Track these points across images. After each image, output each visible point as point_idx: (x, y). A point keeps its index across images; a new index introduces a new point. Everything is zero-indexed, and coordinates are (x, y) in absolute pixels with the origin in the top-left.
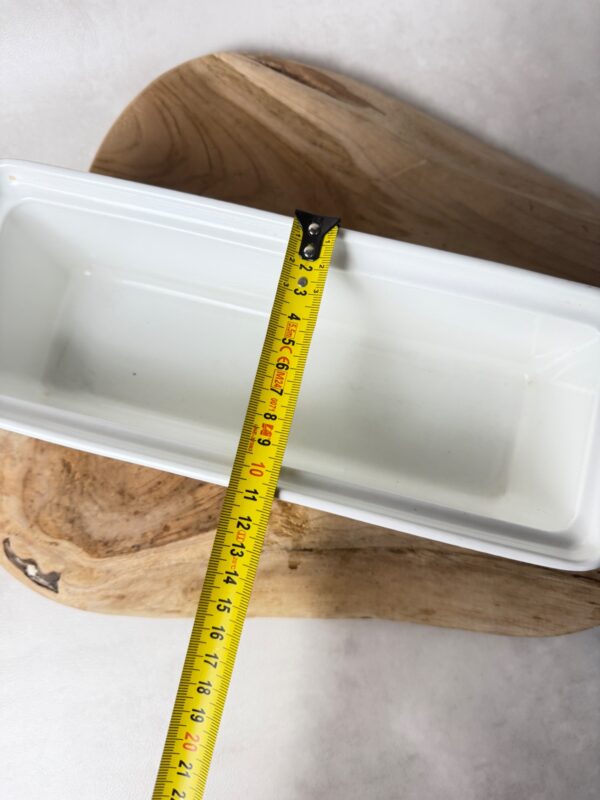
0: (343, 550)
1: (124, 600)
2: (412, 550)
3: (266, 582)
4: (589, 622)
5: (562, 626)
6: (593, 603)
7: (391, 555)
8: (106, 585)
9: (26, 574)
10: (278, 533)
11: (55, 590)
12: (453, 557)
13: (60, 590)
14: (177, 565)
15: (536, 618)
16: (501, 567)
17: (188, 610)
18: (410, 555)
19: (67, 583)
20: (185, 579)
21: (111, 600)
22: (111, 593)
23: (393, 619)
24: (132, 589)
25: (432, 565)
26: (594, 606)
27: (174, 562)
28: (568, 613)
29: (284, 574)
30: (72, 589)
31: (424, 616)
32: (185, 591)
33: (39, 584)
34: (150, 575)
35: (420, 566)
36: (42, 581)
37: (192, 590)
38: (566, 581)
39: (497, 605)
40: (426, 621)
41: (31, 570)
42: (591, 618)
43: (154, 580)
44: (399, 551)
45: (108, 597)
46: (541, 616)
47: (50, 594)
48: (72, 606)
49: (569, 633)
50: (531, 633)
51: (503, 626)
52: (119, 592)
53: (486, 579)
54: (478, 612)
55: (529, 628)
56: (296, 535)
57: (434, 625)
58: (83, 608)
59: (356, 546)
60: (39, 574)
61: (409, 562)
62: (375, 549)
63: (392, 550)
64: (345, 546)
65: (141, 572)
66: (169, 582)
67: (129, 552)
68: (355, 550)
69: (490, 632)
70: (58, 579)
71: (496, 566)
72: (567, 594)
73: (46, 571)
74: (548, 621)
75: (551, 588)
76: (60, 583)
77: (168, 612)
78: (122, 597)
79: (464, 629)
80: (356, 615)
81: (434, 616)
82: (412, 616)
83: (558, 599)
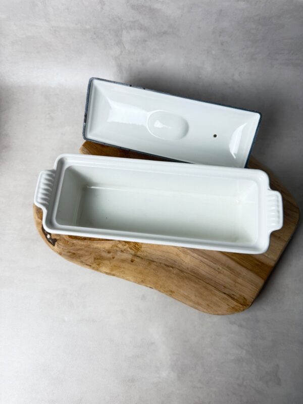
0: (150, 260)
1: (74, 255)
2: (172, 267)
3: (122, 264)
4: (225, 312)
5: (217, 312)
6: (228, 305)
7: (165, 267)
8: (71, 248)
9: (46, 237)
10: (131, 248)
11: (54, 245)
12: (185, 274)
13: (56, 245)
14: (96, 248)
15: (208, 305)
16: (200, 282)
17: (93, 266)
18: (171, 269)
19: (58, 244)
20: (97, 254)
21: (71, 254)
22: (72, 251)
23: (159, 291)
24: (79, 252)
25: (177, 275)
27: (95, 247)
28: (219, 306)
29: (129, 263)
30: (60, 246)
31: (170, 293)
32: (95, 259)
33: (49, 241)
34: (86, 249)
35: (173, 274)
36: (50, 241)
37: (97, 259)
38: (220, 294)
39: (196, 296)
40: (170, 295)
41: (48, 236)
42: (227, 311)
43: (87, 251)
44: (168, 266)
45: (70, 252)
46: (210, 305)
47: (51, 246)
48: (57, 252)
49: (218, 315)
50: (205, 311)
51: (196, 305)
52: (74, 252)
53: (194, 285)
54: (189, 297)
55: (204, 308)
56: (136, 251)
57: (173, 297)
58: (60, 254)
59: (155, 260)
60: (51, 238)
61: (170, 271)
62: (160, 263)
63: (166, 265)
64: (151, 259)
65: (83, 247)
66: (91, 253)
67: (82, 239)
68: (154, 261)
69: (191, 306)
70: (56, 241)
71: (198, 281)
72: (220, 299)
73: (53, 238)
74: (212, 308)
75: (215, 295)
76: (56, 243)
77: (87, 265)
78: (74, 254)
79: (183, 302)
80: (148, 285)
81: (174, 294)
82: (167, 292)
83: (216, 300)
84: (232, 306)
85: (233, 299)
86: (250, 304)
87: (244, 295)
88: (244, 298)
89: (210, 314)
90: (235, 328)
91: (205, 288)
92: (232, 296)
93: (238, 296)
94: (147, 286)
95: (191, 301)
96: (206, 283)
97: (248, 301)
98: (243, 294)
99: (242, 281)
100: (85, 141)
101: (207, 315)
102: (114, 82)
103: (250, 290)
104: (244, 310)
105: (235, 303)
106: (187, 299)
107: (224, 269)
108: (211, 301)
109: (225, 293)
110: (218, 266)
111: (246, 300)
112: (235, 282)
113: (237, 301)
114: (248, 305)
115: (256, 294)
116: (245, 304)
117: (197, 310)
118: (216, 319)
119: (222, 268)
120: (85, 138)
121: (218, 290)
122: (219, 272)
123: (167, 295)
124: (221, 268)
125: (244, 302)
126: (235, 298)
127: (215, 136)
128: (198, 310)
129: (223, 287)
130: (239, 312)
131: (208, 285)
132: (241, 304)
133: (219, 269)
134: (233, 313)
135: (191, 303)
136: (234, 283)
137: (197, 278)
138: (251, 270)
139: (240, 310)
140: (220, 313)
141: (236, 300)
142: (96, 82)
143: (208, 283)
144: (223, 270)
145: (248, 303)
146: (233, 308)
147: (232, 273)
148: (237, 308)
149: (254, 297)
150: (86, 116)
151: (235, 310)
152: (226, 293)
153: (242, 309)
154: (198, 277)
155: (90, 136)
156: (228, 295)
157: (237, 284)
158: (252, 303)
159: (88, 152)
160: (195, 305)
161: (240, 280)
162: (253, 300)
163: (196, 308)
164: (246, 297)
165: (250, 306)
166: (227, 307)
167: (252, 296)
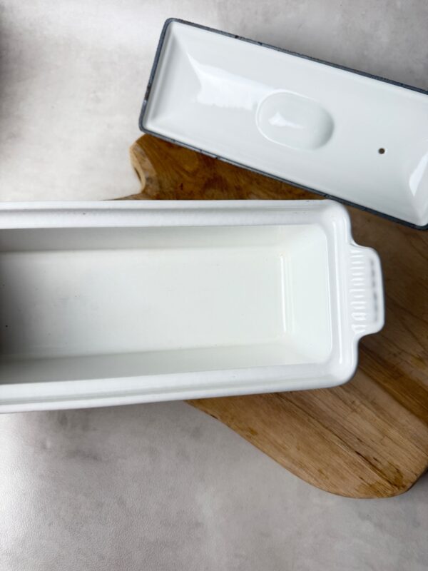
4: (353, 491)
5: (335, 487)
6: (362, 478)
12: (285, 401)
15: (320, 471)
16: (311, 423)
23: (229, 426)
26: (362, 481)
28: (343, 478)
31: (249, 434)
38: (350, 453)
39: (299, 449)
40: (248, 438)
42: (358, 491)
46: (324, 471)
49: (337, 494)
50: (312, 481)
53: (299, 426)
54: (285, 448)
55: (312, 476)
57: (253, 443)
69: (286, 467)
71: (309, 420)
72: (347, 464)
74: (327, 478)
75: (338, 453)
80: (208, 410)
81: (255, 437)
82: (242, 430)
83: (339, 464)
84: (371, 482)
85: (374, 467)
86: (409, 485)
87: (399, 464)
88: (398, 471)
89: (321, 489)
90: (367, 528)
91: (320, 435)
92: (373, 461)
93: (385, 464)
94: (207, 412)
95: (287, 456)
96: (323, 426)
97: (404, 477)
98: (396, 462)
99: (397, 434)
100: (142, 134)
101: (314, 491)
102: (208, 29)
103: (412, 456)
104: (393, 495)
105: (378, 478)
106: (279, 450)
107: (365, 405)
108: (328, 465)
109: (358, 453)
110: (354, 399)
111: (402, 477)
112: (384, 434)
113: (381, 473)
114: (404, 486)
115: (423, 467)
116: (397, 485)
117: (295, 478)
118: (332, 501)
119: (361, 402)
120: (142, 128)
121: (345, 443)
122: (354, 410)
123: (242, 436)
124: (357, 402)
125: (396, 479)
126: (380, 467)
127: (382, 151)
128: (299, 477)
129: (356, 440)
130: (382, 496)
131: (326, 431)
132: (390, 483)
133: (353, 402)
134: (371, 498)
135: (286, 462)
136: (381, 437)
137: (307, 413)
138: (418, 416)
139: (384, 492)
140: (342, 491)
141: (381, 471)
142: (176, 27)
143: (327, 428)
144: (363, 406)
145: (404, 483)
146: (371, 486)
147: (379, 417)
148: (379, 488)
149: (419, 473)
150: (149, 88)
151: (373, 492)
152: (363, 453)
153: (390, 492)
154: (311, 413)
155: (151, 126)
156: (366, 459)
157: (386, 440)
158: (414, 484)
159: (144, 152)
160: (294, 466)
161: (394, 433)
162: (415, 478)
163: (294, 473)
164: (402, 469)
165: (408, 490)
166: (359, 482)
167: (413, 469)
